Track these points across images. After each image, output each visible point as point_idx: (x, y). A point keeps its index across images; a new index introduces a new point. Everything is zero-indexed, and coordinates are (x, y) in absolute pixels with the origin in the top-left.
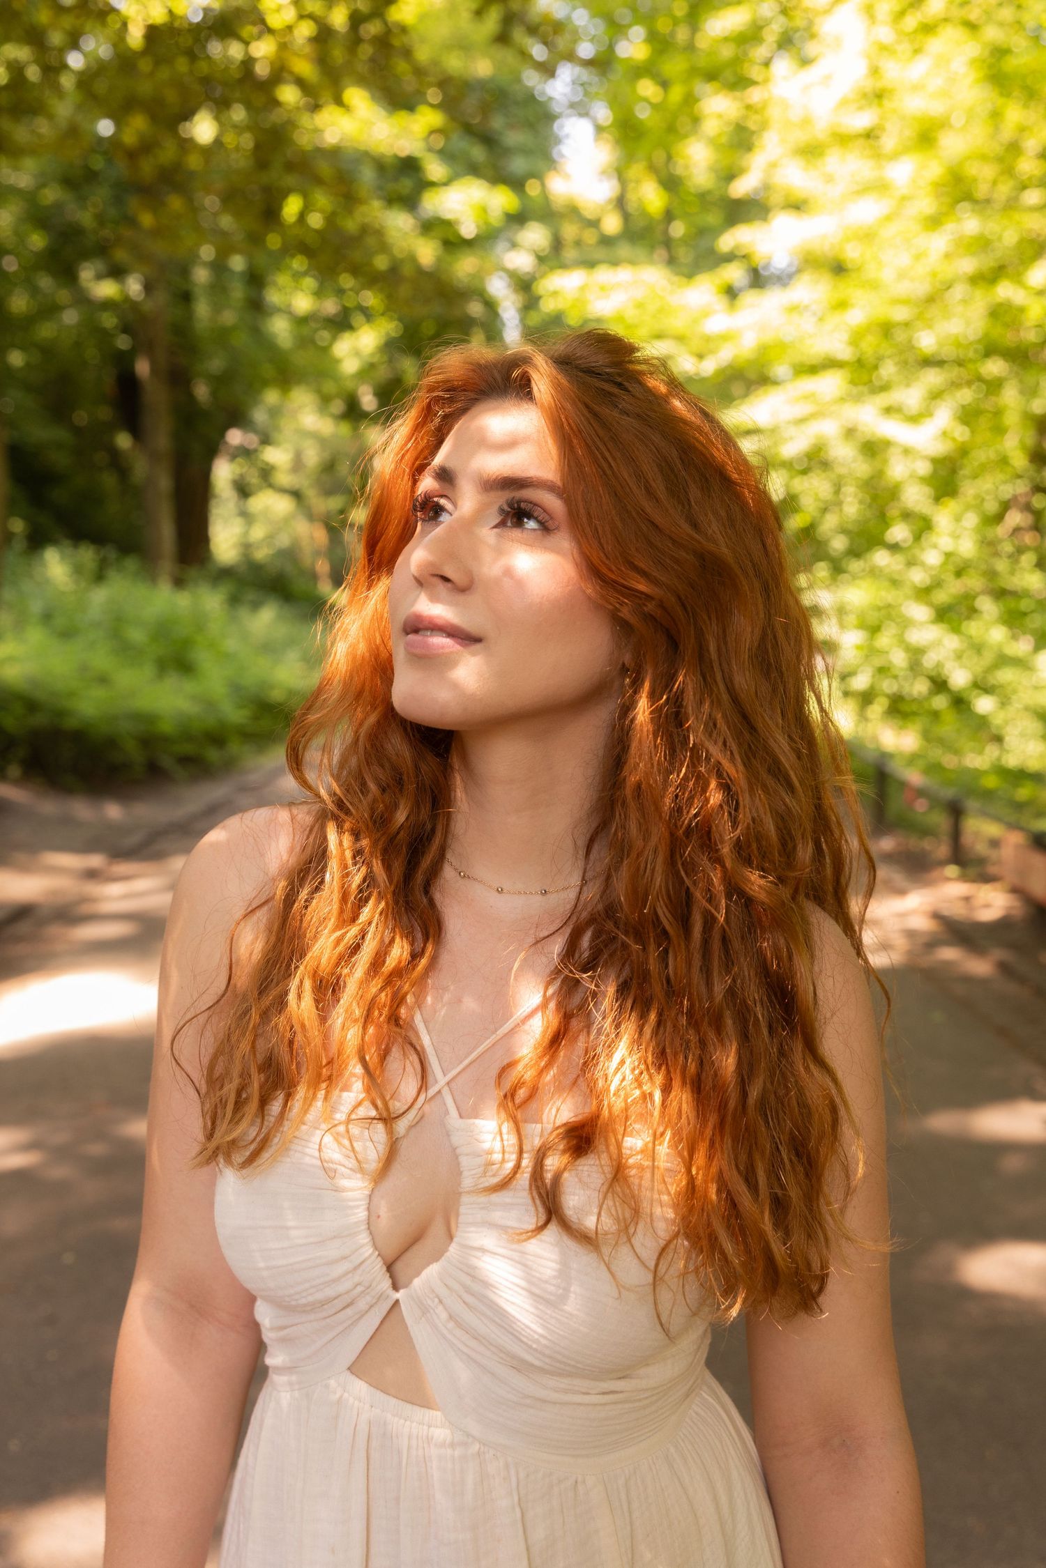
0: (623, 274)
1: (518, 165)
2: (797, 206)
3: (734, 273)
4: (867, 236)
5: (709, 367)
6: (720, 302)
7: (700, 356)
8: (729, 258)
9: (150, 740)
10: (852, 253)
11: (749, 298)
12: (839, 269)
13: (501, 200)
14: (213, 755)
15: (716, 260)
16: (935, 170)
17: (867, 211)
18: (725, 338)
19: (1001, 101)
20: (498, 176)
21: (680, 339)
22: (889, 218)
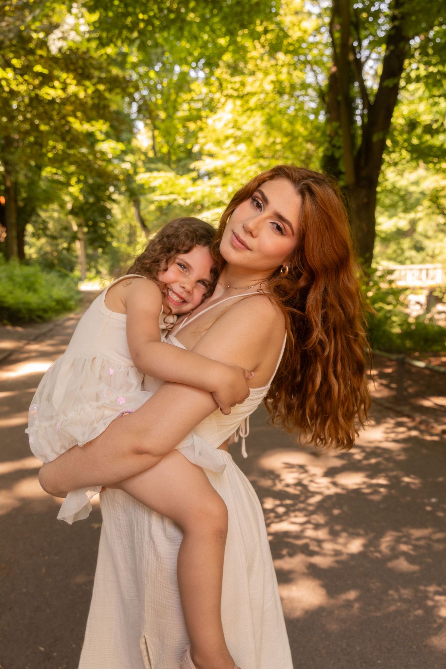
0: (162, 174)
1: (125, 136)
2: (211, 155)
3: (194, 174)
4: (233, 166)
5: (188, 203)
6: (190, 182)
7: (185, 199)
8: (193, 170)
9: (31, 311)
10: (228, 170)
11: (199, 182)
12: (225, 174)
13: (121, 146)
14: (46, 316)
15: (190, 171)
16: (252, 148)
17: (233, 159)
18: (192, 194)
19: (270, 130)
20: (118, 139)
21: (179, 194)
22: (239, 161)
